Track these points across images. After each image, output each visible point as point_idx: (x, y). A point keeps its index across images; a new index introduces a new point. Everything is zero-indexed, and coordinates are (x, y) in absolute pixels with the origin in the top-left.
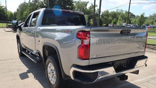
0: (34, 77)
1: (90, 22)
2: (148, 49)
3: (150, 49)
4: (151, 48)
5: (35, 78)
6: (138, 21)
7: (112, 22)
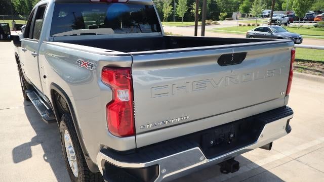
0: (44, 156)
1: (192, 11)
2: (311, 73)
3: (317, 73)
4: (317, 71)
5: (46, 158)
6: (297, 5)
7: (240, 7)
